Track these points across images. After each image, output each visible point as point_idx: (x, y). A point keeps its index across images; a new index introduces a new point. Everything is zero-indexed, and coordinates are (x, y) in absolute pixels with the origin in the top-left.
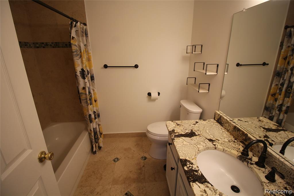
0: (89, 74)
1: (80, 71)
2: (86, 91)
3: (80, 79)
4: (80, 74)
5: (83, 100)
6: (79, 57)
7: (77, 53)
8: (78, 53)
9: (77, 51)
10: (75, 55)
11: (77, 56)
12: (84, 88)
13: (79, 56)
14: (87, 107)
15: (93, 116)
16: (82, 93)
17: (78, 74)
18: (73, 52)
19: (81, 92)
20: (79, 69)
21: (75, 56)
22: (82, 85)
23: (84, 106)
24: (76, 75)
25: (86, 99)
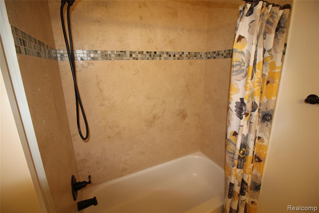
0: (257, 111)
1: (237, 103)
2: (236, 139)
3: (233, 116)
4: (236, 106)
5: (229, 152)
6: (244, 76)
7: (241, 67)
8: (243, 67)
9: (243, 64)
10: (236, 71)
11: (238, 74)
12: (235, 134)
13: (243, 74)
14: (231, 166)
15: (237, 189)
16: (229, 140)
17: (233, 106)
18: (233, 65)
19: (229, 138)
20: (235, 98)
21: (234, 73)
22: (233, 127)
23: (227, 162)
24: (228, 108)
25: (234, 154)
